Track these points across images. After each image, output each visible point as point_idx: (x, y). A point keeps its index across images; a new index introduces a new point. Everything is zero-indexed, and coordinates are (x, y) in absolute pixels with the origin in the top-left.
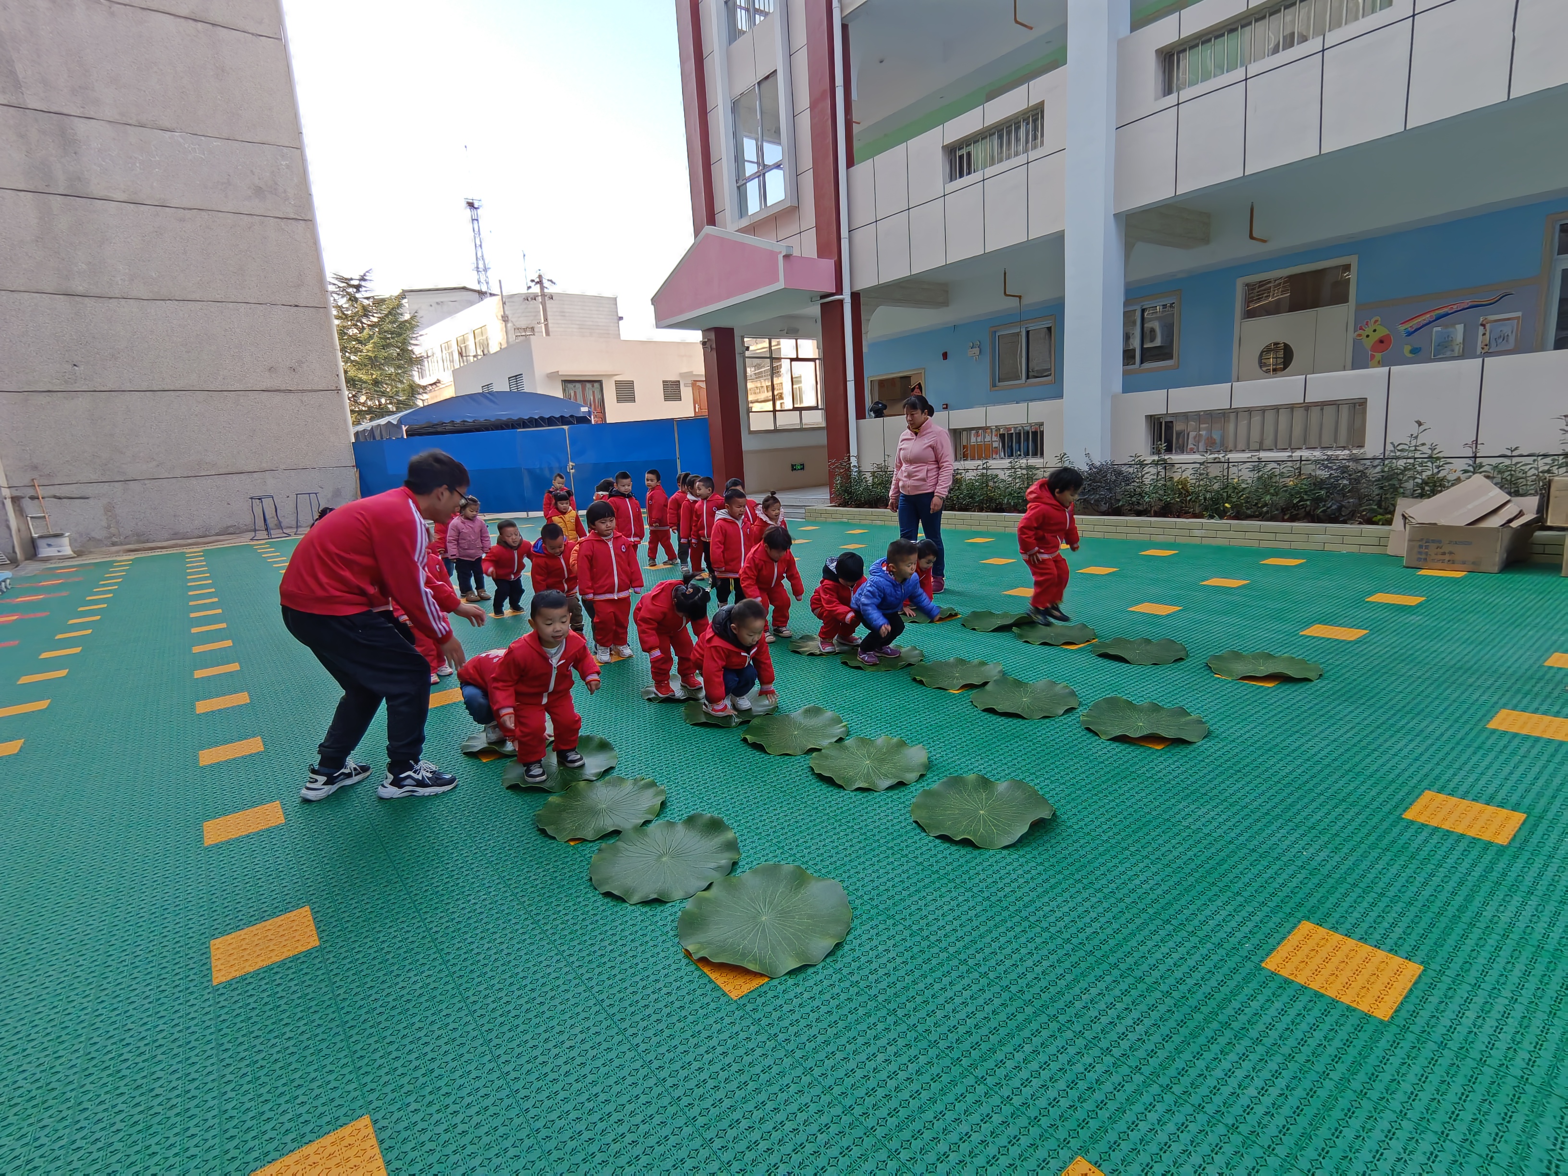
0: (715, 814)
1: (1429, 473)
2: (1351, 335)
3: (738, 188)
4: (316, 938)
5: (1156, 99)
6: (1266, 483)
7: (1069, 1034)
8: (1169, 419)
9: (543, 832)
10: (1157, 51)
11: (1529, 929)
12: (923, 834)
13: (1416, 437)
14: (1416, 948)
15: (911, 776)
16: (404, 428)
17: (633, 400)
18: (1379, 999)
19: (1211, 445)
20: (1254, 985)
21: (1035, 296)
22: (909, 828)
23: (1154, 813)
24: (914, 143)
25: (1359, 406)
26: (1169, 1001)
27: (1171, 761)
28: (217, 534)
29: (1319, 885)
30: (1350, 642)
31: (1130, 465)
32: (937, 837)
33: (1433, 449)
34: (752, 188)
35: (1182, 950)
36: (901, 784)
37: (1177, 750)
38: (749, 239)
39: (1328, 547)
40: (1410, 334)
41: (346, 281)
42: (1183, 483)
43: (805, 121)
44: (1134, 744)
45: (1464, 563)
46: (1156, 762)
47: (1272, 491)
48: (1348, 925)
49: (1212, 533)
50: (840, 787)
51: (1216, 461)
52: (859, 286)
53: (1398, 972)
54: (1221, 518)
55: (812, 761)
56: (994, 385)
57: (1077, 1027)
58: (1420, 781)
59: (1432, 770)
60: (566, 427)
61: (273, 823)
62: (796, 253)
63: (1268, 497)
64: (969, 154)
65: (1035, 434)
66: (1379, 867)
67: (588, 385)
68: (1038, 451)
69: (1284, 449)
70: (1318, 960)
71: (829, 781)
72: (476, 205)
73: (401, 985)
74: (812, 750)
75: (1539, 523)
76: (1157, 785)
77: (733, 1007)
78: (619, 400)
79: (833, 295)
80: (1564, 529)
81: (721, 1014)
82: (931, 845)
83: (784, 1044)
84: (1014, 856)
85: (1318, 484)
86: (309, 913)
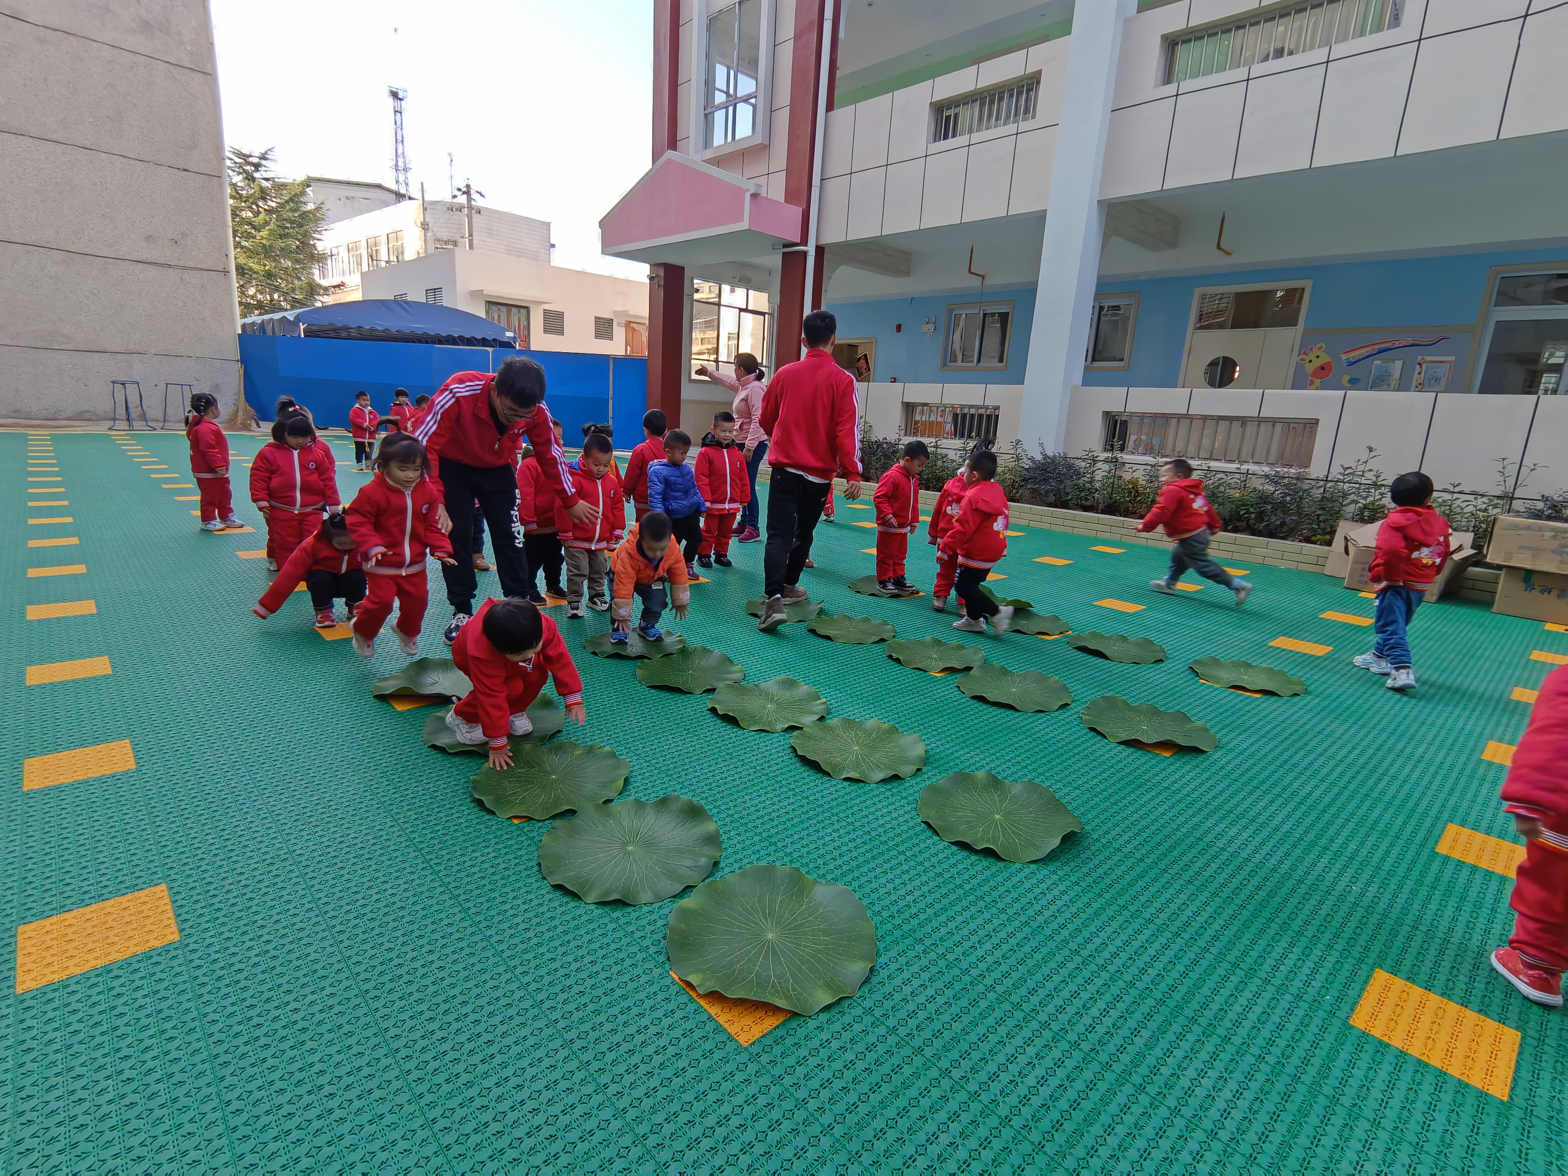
0: (698, 800)
1: (1371, 499)
3: (706, 115)
4: (174, 929)
5: (1156, 86)
7: (1164, 1111)
8: (1124, 418)
10: (1165, 38)
12: (936, 838)
13: (1366, 462)
14: (1505, 1009)
15: (906, 770)
16: (302, 327)
17: (562, 332)
18: (1489, 1073)
20: (1349, 1047)
21: (998, 279)
22: (918, 829)
23: (1183, 830)
24: (900, 95)
25: (1310, 426)
26: (1265, 1068)
27: (1183, 771)
31: (1084, 460)
32: (952, 843)
33: (1378, 477)
34: (719, 116)
35: (1262, 1002)
36: (896, 777)
37: (1187, 758)
38: (716, 172)
39: (1268, 561)
40: (1351, 364)
41: (245, 157)
42: (1134, 483)
43: (787, 52)
44: (1141, 749)
46: (1169, 770)
48: (1424, 976)
50: (828, 774)
52: (825, 240)
53: (1497, 1039)
55: (793, 739)
56: (945, 365)
57: (1171, 1102)
58: (1440, 813)
59: (1448, 801)
60: (490, 350)
61: (119, 768)
62: (764, 194)
64: (956, 116)
65: (989, 417)
66: (1432, 907)
67: (514, 310)
68: (990, 434)
69: (1232, 461)
70: (1407, 1019)
71: (815, 766)
72: (401, 95)
73: (293, 1005)
74: (792, 728)
75: (1477, 560)
76: (1178, 797)
77: (744, 1057)
78: (546, 331)
79: (797, 245)
80: (1499, 567)
81: (729, 1067)
82: (948, 852)
83: (817, 1115)
84: (1046, 872)
85: (1264, 498)
86: (166, 893)
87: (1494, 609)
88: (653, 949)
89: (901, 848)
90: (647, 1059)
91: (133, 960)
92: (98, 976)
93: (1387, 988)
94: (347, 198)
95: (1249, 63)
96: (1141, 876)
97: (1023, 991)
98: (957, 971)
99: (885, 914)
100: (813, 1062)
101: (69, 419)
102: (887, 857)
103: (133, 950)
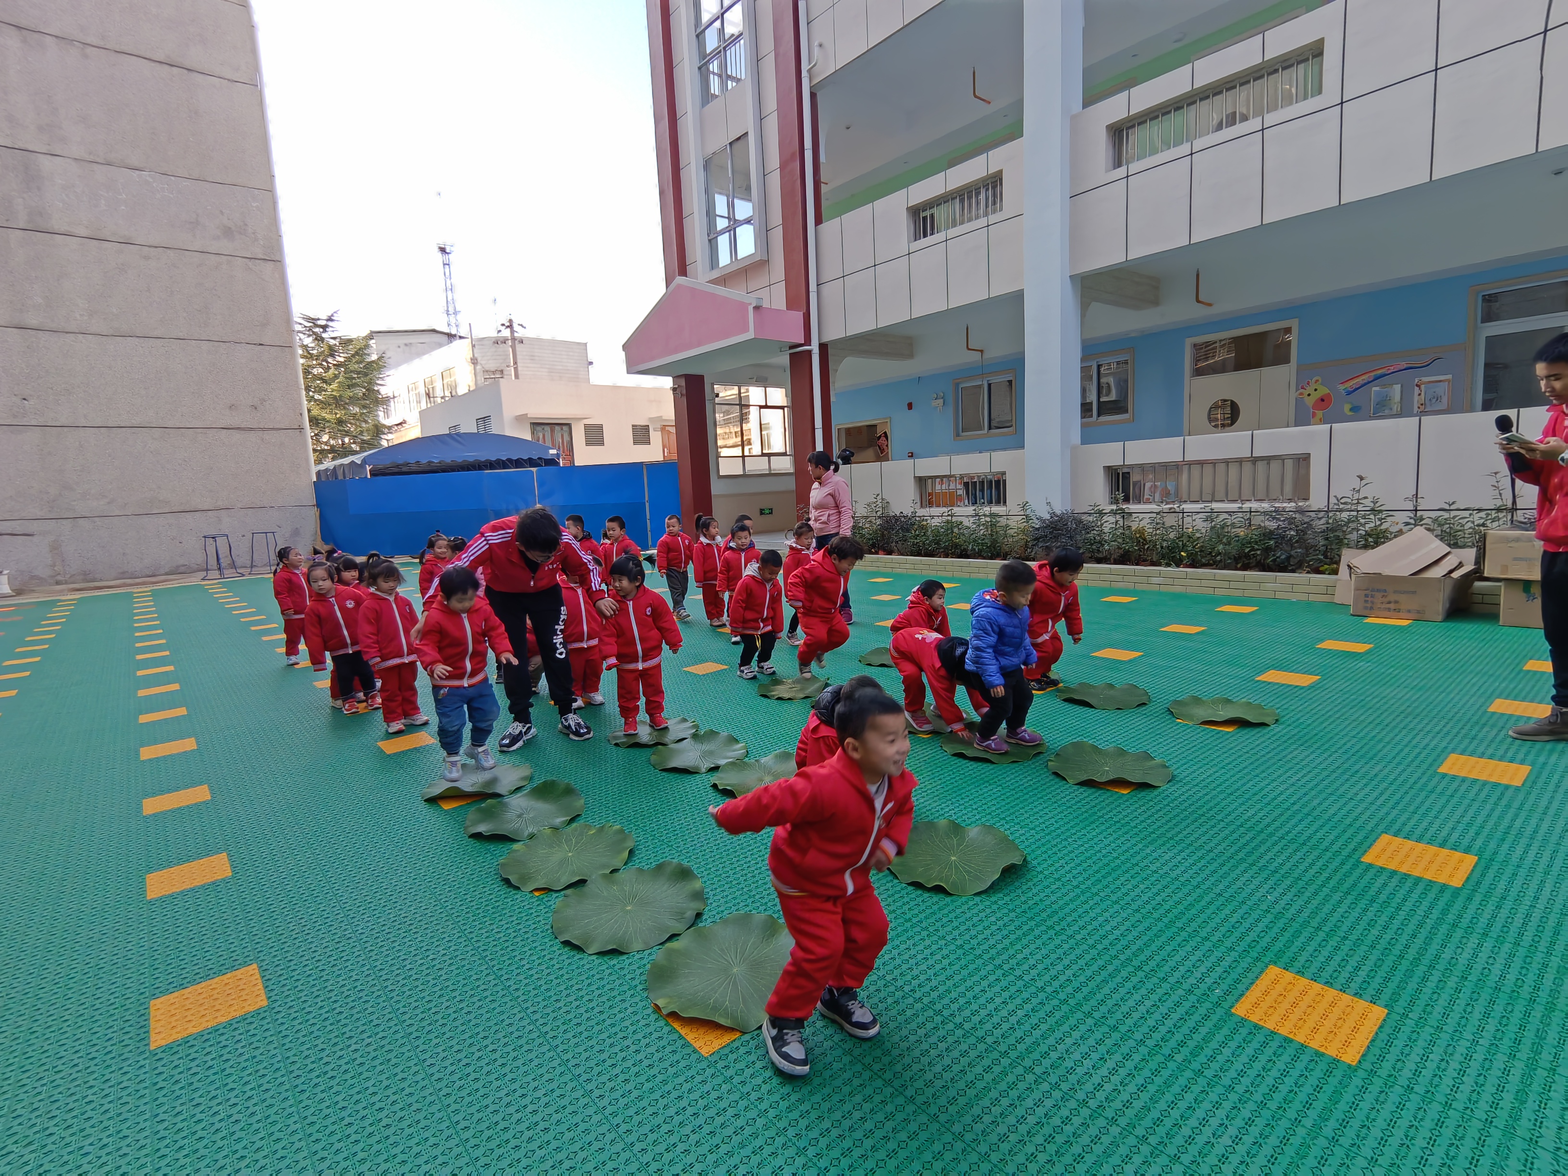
0: (685, 863)
1: (1372, 525)
2: (1294, 394)
3: (710, 241)
4: (264, 997)
5: (1107, 171)
6: (1219, 533)
7: (1045, 1086)
8: (1125, 470)
9: (507, 882)
10: (1107, 127)
11: (1486, 970)
12: (896, 881)
13: (1358, 491)
14: (1379, 992)
16: (368, 468)
17: (603, 444)
18: (1347, 1043)
19: (1166, 497)
20: (1225, 1031)
21: (997, 351)
23: (1122, 858)
24: (880, 204)
25: (1303, 460)
26: (1143, 1050)
27: (1137, 805)
28: (167, 574)
29: (1284, 930)
30: (1303, 687)
31: (1090, 514)
32: (910, 884)
33: (1375, 503)
34: (723, 242)
35: (1154, 997)
37: (1143, 794)
38: (720, 290)
39: (1279, 595)
40: (1349, 393)
41: (313, 320)
42: (1141, 531)
43: (775, 181)
44: (1101, 789)
45: (1409, 611)
46: (1123, 806)
47: (1224, 540)
48: (1313, 969)
49: (1170, 581)
51: (1172, 511)
52: (827, 338)
53: (1364, 1016)
54: (1178, 566)
56: (958, 435)
57: (1053, 1079)
58: (1377, 825)
59: (1388, 814)
60: (534, 469)
61: (219, 877)
62: (766, 305)
63: (1221, 547)
64: (932, 216)
65: (998, 482)
66: (1341, 910)
67: (557, 428)
68: (1001, 499)
69: (1235, 501)
70: (1286, 1005)
72: (448, 249)
73: (354, 1047)
75: (1477, 574)
77: (704, 1064)
78: (588, 443)
79: (801, 345)
80: (1498, 580)
81: (691, 1072)
85: (1268, 534)
86: (256, 971)
87: (1501, 623)
88: (640, 987)
90: (625, 1070)
91: (234, 1021)
92: (209, 1033)
93: (1275, 981)
94: (405, 345)
95: (1190, 139)
96: (1073, 900)
97: (946, 1001)
98: (894, 990)
103: (232, 1015)
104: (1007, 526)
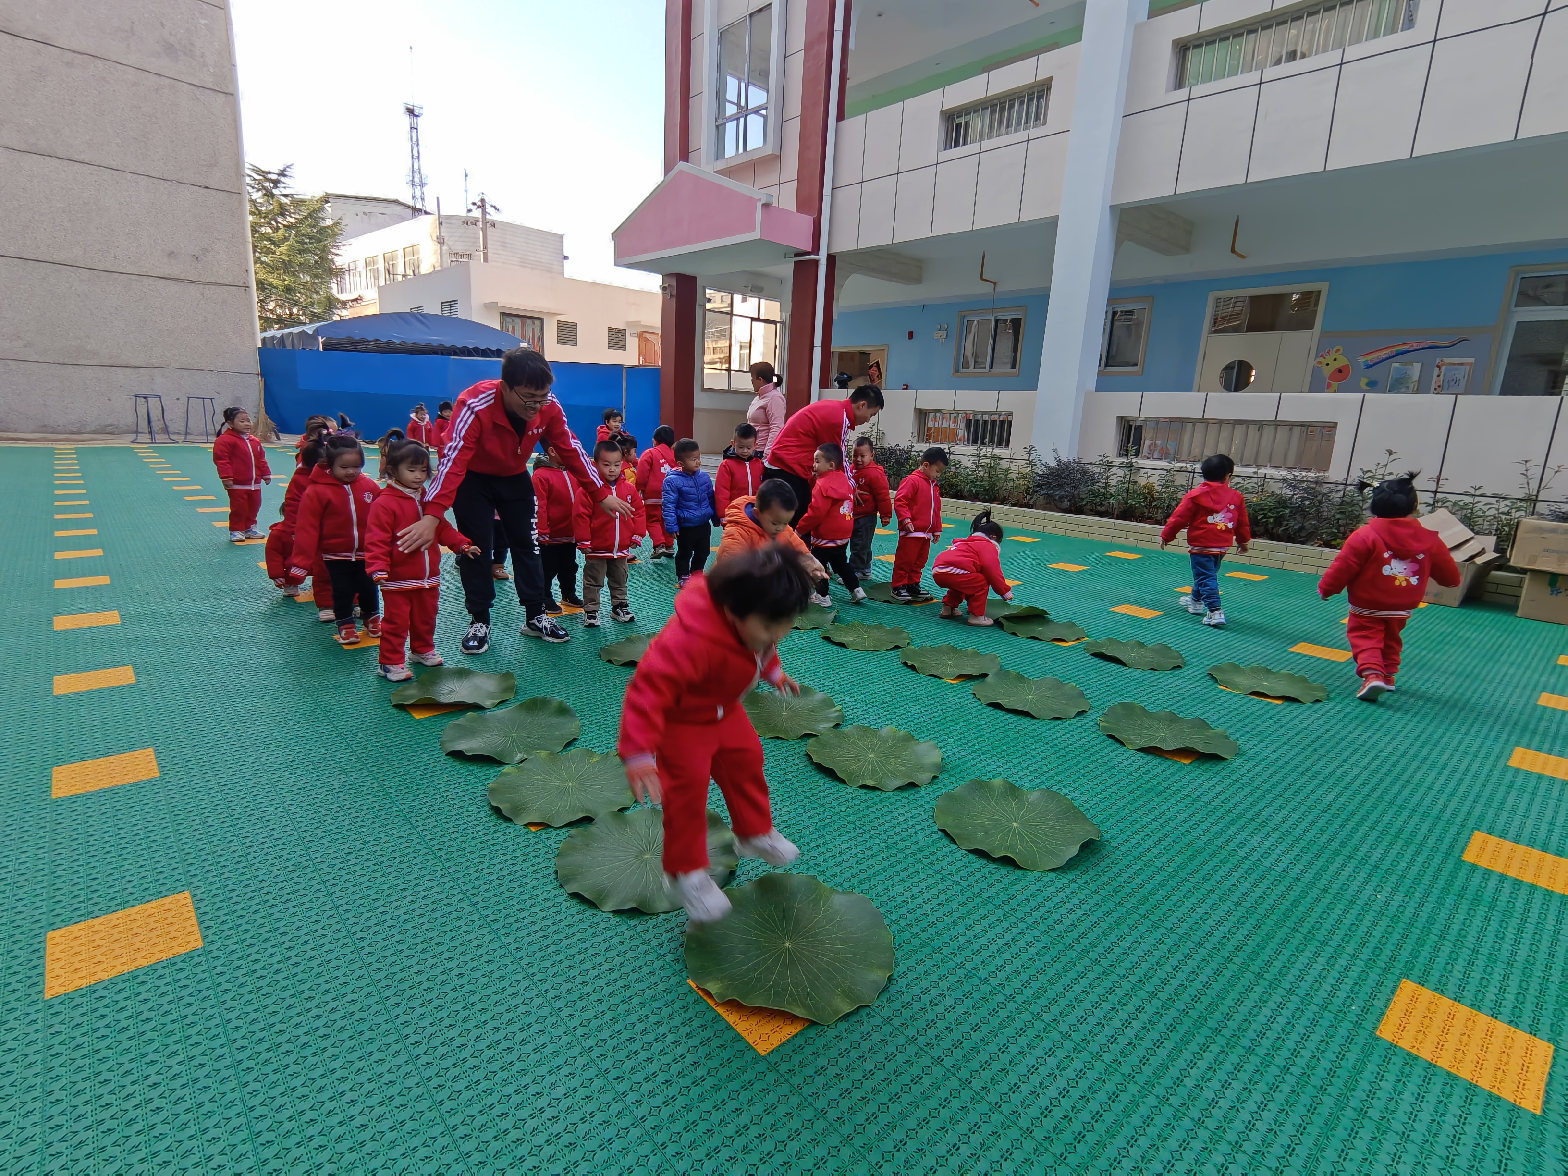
3: (717, 127)
4: (198, 936)
5: (1167, 91)
7: (1187, 1123)
8: (1139, 423)
9: (497, 811)
10: (1176, 43)
12: (953, 846)
13: (1385, 466)
14: (1536, 1021)
15: (923, 777)
16: (321, 341)
17: (576, 345)
18: (1521, 1086)
20: (1376, 1059)
21: (1013, 284)
22: (935, 837)
23: (1204, 838)
24: (911, 103)
25: (1328, 429)
26: (1290, 1079)
27: (1204, 778)
28: (90, 432)
30: (1341, 663)
31: (1098, 465)
32: (969, 851)
34: (731, 127)
35: (1286, 1013)
36: (912, 785)
38: (728, 182)
39: (1287, 566)
40: (1369, 367)
41: (264, 173)
42: (1150, 488)
43: (797, 63)
44: (1160, 756)
46: (1188, 778)
48: (1453, 987)
50: (844, 782)
51: (1182, 470)
52: (836, 249)
53: (1529, 1051)
55: (808, 746)
56: (958, 371)
57: (1195, 1113)
58: (1466, 820)
59: (1473, 807)
61: (143, 776)
62: (775, 204)
64: (967, 124)
65: (1002, 423)
66: (1460, 917)
67: (528, 321)
68: (1004, 440)
70: (1435, 1030)
71: (830, 773)
72: (417, 112)
73: (315, 1012)
74: (808, 736)
75: (1501, 564)
76: (1198, 805)
77: (761, 1067)
78: (560, 341)
79: (808, 253)
80: (1524, 571)
81: (748, 1076)
82: (965, 860)
83: (836, 1125)
84: (1065, 881)
85: (1282, 502)
86: (189, 900)
87: (1518, 614)
88: (669, 957)
89: (918, 856)
90: (664, 1068)
91: (159, 967)
92: (125, 981)
93: (1414, 999)
94: (365, 213)
95: (1261, 67)
96: (1161, 885)
97: (1043, 1001)
98: (976, 981)
99: (903, 923)
100: (832, 1071)
101: (94, 432)
102: (904, 865)
103: (158, 956)
104: (1008, 469)
